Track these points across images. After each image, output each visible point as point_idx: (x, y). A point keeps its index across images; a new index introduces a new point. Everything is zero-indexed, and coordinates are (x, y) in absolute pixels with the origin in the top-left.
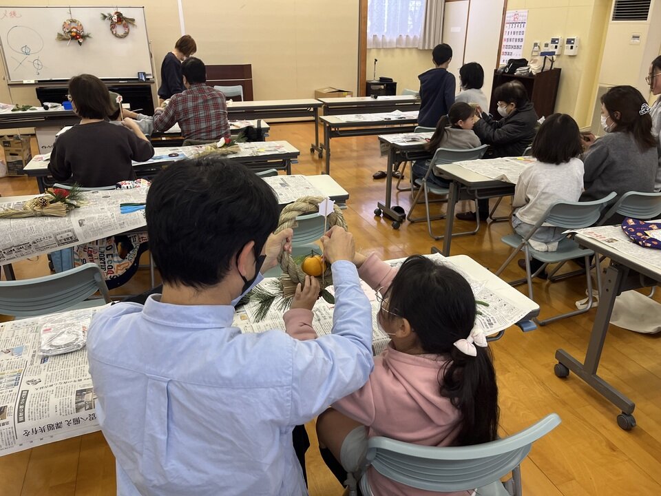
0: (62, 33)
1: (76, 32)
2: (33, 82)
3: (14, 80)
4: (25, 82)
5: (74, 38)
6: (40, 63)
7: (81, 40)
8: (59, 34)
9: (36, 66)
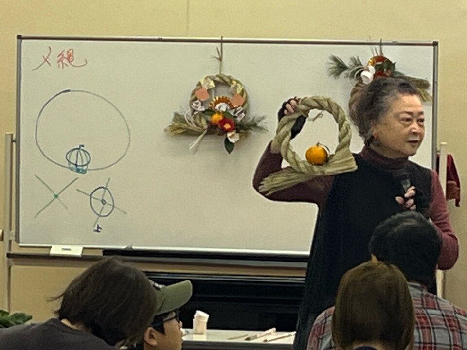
0: (187, 112)
1: (225, 113)
2: (77, 251)
3: (28, 242)
4: (56, 250)
5: (215, 130)
6: (108, 199)
7: (233, 138)
8: (176, 114)
9: (98, 206)
